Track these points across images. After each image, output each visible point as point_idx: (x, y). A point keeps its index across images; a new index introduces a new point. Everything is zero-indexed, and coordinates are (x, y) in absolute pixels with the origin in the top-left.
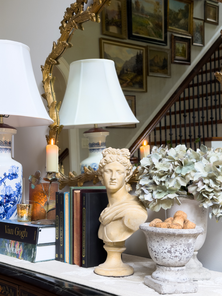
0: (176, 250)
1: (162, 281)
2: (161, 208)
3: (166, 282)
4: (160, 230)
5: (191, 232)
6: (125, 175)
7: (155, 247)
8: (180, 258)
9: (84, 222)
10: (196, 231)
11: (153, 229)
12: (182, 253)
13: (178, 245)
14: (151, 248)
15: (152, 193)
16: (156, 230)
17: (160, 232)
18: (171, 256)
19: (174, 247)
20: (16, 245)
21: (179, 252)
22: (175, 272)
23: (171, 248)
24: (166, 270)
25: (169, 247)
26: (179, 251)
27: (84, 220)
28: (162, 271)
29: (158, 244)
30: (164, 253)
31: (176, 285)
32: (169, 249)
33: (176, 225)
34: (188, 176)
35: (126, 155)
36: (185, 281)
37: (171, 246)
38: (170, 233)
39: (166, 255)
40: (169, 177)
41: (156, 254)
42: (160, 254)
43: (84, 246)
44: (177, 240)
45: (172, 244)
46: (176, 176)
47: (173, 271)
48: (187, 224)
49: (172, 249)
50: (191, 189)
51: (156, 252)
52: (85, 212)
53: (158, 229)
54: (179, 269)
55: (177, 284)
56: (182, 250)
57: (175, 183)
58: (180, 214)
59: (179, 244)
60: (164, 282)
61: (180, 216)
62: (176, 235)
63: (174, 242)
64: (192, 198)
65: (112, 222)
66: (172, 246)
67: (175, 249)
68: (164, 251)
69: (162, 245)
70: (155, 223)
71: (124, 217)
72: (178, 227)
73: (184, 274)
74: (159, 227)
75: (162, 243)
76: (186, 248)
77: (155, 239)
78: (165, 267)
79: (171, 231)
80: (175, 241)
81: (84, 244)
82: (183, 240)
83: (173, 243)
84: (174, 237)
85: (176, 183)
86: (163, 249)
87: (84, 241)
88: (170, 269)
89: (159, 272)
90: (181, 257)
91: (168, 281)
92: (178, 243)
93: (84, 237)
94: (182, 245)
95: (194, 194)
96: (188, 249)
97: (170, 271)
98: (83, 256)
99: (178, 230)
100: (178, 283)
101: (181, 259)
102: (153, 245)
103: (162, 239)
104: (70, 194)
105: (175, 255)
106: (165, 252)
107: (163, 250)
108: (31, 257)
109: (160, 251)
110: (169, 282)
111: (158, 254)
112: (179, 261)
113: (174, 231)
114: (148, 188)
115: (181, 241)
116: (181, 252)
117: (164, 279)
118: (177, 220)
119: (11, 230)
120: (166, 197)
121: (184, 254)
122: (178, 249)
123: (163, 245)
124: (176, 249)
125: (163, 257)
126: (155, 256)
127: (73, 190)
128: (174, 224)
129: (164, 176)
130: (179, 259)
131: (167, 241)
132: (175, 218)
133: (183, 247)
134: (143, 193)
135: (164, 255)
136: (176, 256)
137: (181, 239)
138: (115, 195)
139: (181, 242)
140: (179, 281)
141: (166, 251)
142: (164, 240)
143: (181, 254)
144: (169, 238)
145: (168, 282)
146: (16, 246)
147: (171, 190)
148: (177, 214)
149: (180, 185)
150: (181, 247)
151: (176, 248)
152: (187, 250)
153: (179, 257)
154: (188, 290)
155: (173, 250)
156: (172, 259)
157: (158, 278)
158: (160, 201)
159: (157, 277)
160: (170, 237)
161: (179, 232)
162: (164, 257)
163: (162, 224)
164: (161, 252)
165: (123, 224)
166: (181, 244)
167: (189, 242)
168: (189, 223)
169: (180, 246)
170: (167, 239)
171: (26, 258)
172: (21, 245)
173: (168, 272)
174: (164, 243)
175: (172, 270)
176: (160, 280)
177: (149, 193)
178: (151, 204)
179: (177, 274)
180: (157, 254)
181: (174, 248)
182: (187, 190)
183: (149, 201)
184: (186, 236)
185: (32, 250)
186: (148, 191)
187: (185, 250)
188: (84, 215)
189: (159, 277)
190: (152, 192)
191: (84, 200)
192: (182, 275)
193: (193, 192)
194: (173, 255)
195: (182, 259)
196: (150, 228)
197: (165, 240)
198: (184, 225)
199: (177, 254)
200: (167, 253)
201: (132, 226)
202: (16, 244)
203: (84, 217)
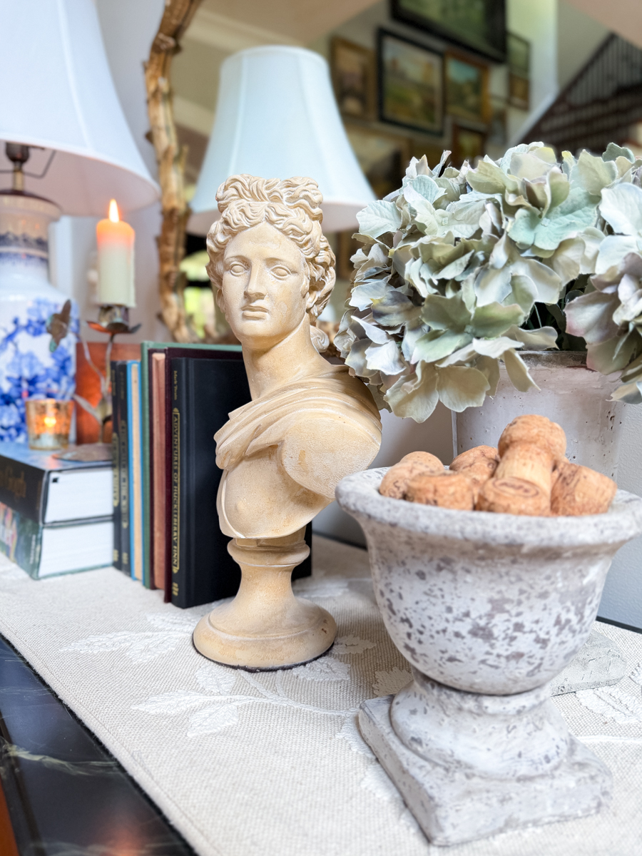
0: (519, 627)
1: (436, 765)
2: (440, 404)
3: (459, 776)
4: (436, 520)
5: (608, 533)
6: (304, 283)
7: (408, 601)
8: (537, 662)
9: (176, 458)
10: (630, 528)
11: (398, 515)
12: (549, 640)
13: (528, 598)
14: (388, 600)
15: (401, 339)
16: (412, 520)
17: (433, 529)
18: (488, 653)
19: (508, 612)
21: (533, 636)
22: (505, 721)
23: (490, 616)
24: (460, 709)
25: (480, 608)
26: (535, 627)
27: (175, 449)
28: (438, 707)
29: (420, 586)
30: (454, 639)
31: (513, 795)
32: (478, 621)
33: (521, 492)
34: (570, 254)
35: (306, 203)
36: (554, 763)
37: (489, 607)
38: (489, 541)
39: (465, 647)
40: (481, 258)
41: (409, 635)
42: (432, 637)
43: (176, 535)
44: (526, 577)
45: (500, 592)
46: (510, 261)
47: (494, 715)
48: (572, 485)
49: (499, 619)
50: (581, 318)
51: (411, 626)
52: (177, 422)
53: (420, 513)
54: (524, 707)
55: (513, 787)
56: (548, 622)
57: (503, 293)
58: (535, 431)
59: (534, 593)
60: (447, 770)
61: (532, 441)
62: (525, 550)
63: (512, 583)
64: (575, 359)
65: (244, 463)
66: (498, 606)
67: (515, 620)
68: (452, 628)
69: (443, 596)
70: (407, 474)
71: (282, 441)
72: (530, 501)
73: (546, 722)
74: (428, 502)
75: (445, 587)
76: (568, 611)
77: (407, 561)
78: (454, 694)
79: (495, 527)
80: (513, 579)
81: (175, 529)
82: (559, 574)
83: (503, 588)
84: (514, 562)
85: (510, 291)
86: (450, 616)
87: (176, 521)
88: (480, 707)
89: (425, 712)
90: (542, 659)
91: (468, 771)
92: (532, 587)
93: (177, 506)
94: (554, 596)
95: (591, 339)
96: (580, 613)
97: (479, 715)
98: (175, 570)
99: (540, 526)
100: (519, 780)
101: (540, 665)
102: (395, 587)
103: (442, 564)
104: (142, 364)
105: (513, 649)
106: (457, 635)
107: (447, 621)
109: (432, 622)
110: (474, 775)
111: (423, 638)
112: (531, 674)
113: (515, 532)
114: (383, 322)
115: (548, 578)
116: (543, 636)
117: (449, 759)
118: (522, 461)
120: (461, 356)
121: (558, 640)
122: (527, 620)
123: (448, 599)
124: (519, 620)
125: (446, 656)
126: (407, 641)
127: (151, 352)
128: (505, 484)
129: (458, 262)
130: (531, 668)
131: (469, 578)
132: (508, 453)
133: (557, 609)
134: (363, 342)
135: (455, 647)
136: (519, 656)
137: (548, 569)
138: (265, 361)
139: (545, 582)
140: (524, 769)
141: (464, 627)
142: (454, 572)
143: (543, 643)
144: (483, 563)
145: (468, 776)
147: (486, 325)
148: (517, 433)
149: (530, 297)
150: (545, 609)
151: (519, 614)
152: (574, 619)
153: (531, 657)
154: (566, 808)
155: (500, 625)
156: (497, 667)
157: (418, 741)
158: (434, 374)
159: (413, 739)
160: (490, 562)
161: (544, 534)
162: (451, 653)
163: (447, 482)
164: (440, 628)
165: (282, 471)
166: (544, 595)
167: (585, 581)
168: (582, 479)
169: (539, 604)
170: (474, 569)
173: (469, 721)
174: (453, 585)
175: (490, 711)
176: (429, 756)
177: (388, 341)
178: (396, 388)
179: (515, 727)
180: (418, 635)
181: (505, 616)
182: (559, 324)
183: (387, 373)
184: (575, 555)
186: (382, 333)
187: (563, 621)
188: (175, 434)
189: (423, 737)
190: (398, 338)
191: (176, 382)
192: (537, 729)
193: (588, 330)
194: (502, 648)
195: (546, 664)
196: (383, 504)
197: (460, 572)
198: (558, 486)
199: (524, 643)
200: (469, 640)
201: (317, 479)
203: (177, 440)
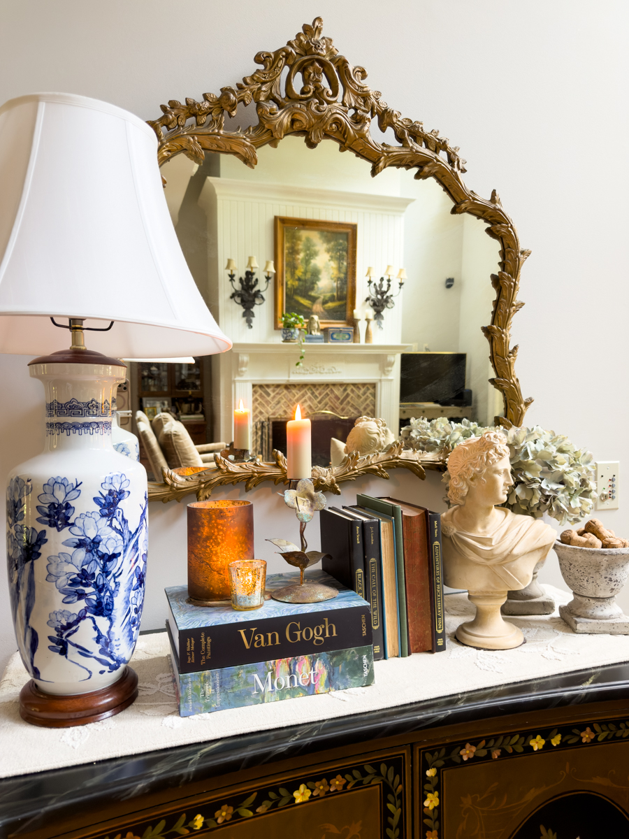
20: (297, 666)
108: (362, 676)
119: (270, 635)
146: (297, 670)
171: (344, 684)
172: (318, 661)
185: (361, 659)
202: (295, 664)
